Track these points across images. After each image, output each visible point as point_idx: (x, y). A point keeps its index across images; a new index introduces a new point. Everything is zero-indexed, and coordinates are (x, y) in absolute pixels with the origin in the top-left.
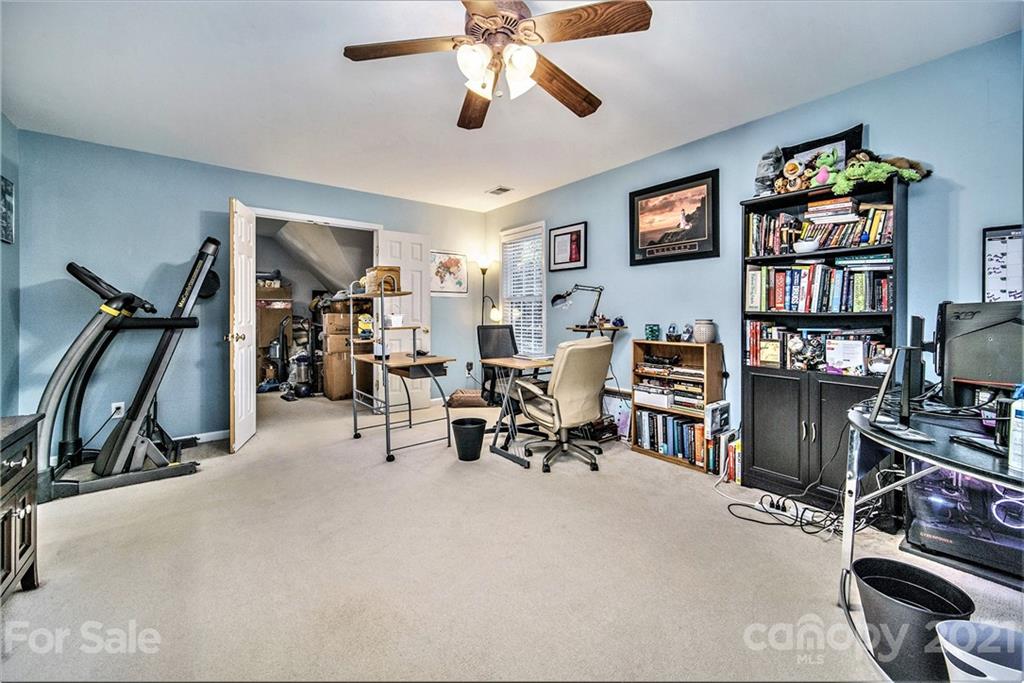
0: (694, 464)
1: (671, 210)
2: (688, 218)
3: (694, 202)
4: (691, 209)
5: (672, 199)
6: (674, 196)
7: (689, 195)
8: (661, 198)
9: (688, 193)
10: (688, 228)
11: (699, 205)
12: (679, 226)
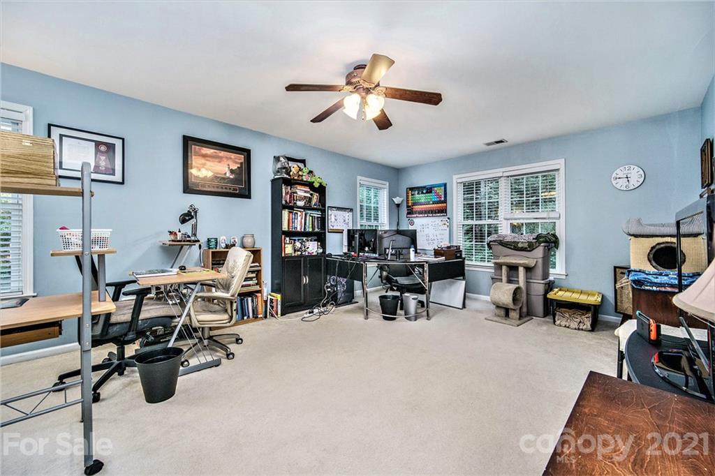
0: (257, 317)
1: (220, 162)
2: (232, 171)
3: (236, 163)
4: (234, 167)
5: (220, 155)
6: (222, 154)
7: (232, 157)
8: (212, 151)
9: (233, 156)
10: (231, 177)
11: (239, 166)
12: (225, 174)
